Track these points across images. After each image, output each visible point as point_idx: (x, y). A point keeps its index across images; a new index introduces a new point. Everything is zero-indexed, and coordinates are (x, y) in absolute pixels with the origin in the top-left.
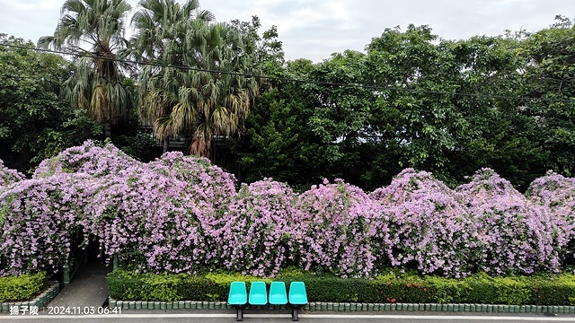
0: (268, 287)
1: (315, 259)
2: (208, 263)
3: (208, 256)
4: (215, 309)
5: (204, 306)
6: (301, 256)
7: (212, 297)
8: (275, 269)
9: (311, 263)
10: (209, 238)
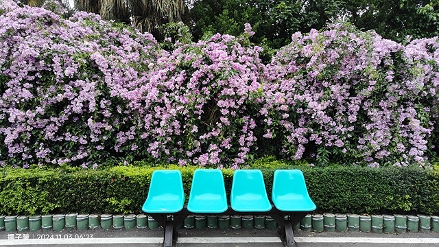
0: (228, 181)
1: (313, 137)
2: (121, 151)
3: (121, 138)
4: (124, 229)
5: (102, 223)
6: (285, 134)
7: (118, 204)
8: (240, 157)
9: (304, 145)
10: (118, 104)
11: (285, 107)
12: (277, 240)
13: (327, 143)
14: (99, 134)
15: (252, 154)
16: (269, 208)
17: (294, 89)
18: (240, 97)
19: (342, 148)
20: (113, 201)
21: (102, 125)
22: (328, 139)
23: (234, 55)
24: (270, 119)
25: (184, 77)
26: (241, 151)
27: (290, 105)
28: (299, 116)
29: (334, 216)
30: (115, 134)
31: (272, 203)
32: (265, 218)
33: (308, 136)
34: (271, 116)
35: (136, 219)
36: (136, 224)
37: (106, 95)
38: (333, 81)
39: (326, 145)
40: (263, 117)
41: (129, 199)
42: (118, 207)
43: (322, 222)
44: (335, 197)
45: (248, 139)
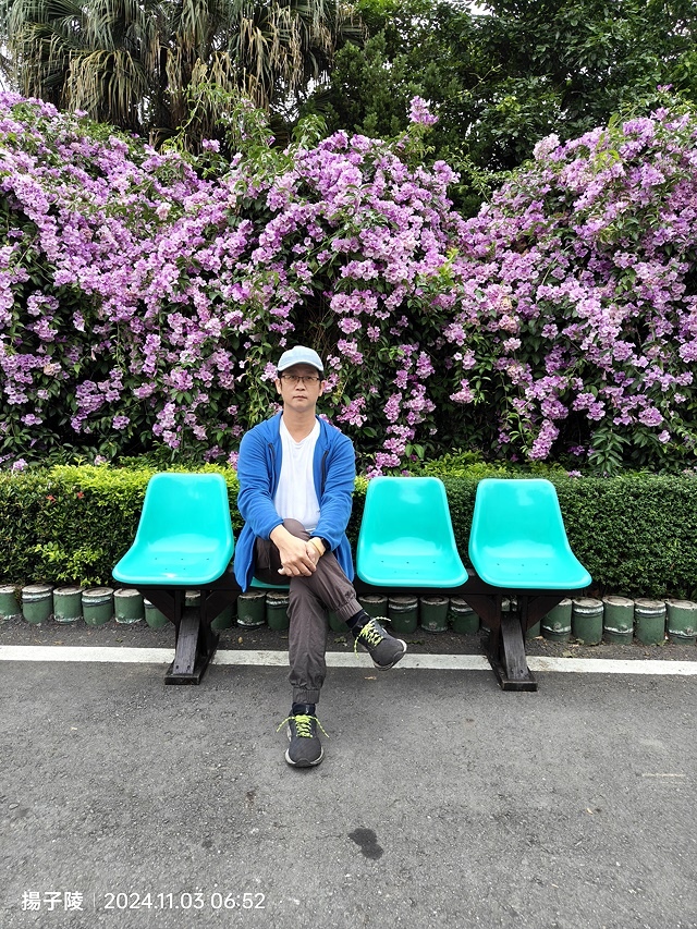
2: (88, 430)
3: (87, 398)
4: (82, 625)
5: (25, 606)
6: (509, 394)
7: (66, 561)
8: (389, 452)
9: (557, 423)
10: (78, 306)
11: (510, 322)
12: (480, 663)
13: (619, 415)
14: (26, 384)
15: (421, 444)
16: (460, 577)
17: (535, 275)
18: (394, 287)
19: (658, 431)
20: (53, 553)
21: (35, 362)
22: (623, 405)
23: (380, 181)
24: (470, 353)
25: (247, 236)
26: (393, 435)
27: (526, 318)
28: (546, 347)
29: (630, 603)
30: (70, 386)
31: (468, 564)
32: (450, 604)
33: (568, 397)
34: (473, 346)
35: (112, 601)
36: (113, 612)
37: (45, 282)
38: (641, 253)
39: (617, 421)
40: (452, 348)
41: (94, 548)
42: (65, 568)
43: (600, 619)
44: (638, 554)
45: (410, 404)
